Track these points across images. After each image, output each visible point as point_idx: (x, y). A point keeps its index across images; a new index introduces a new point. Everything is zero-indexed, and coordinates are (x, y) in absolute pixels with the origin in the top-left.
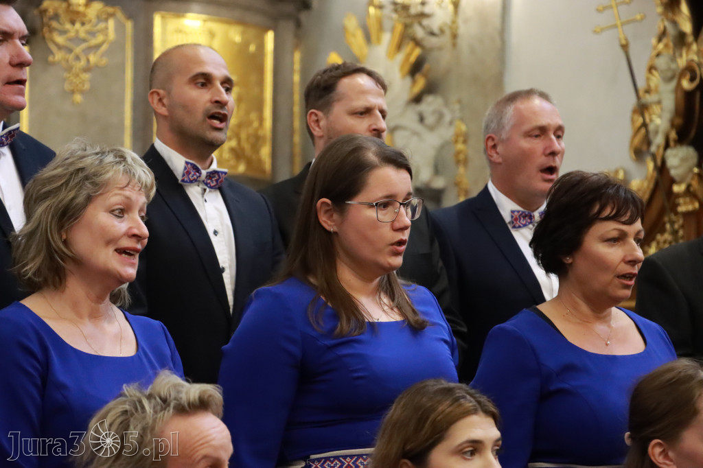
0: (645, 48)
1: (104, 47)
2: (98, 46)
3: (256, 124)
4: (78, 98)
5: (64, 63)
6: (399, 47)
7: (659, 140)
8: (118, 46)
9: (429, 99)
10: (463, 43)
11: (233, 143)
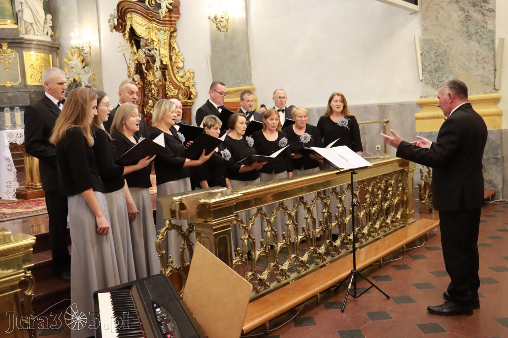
0: (129, 56)
1: (12, 59)
4: (7, 70)
5: (4, 62)
6: (79, 57)
7: (132, 73)
8: (16, 58)
9: (86, 67)
10: (92, 55)
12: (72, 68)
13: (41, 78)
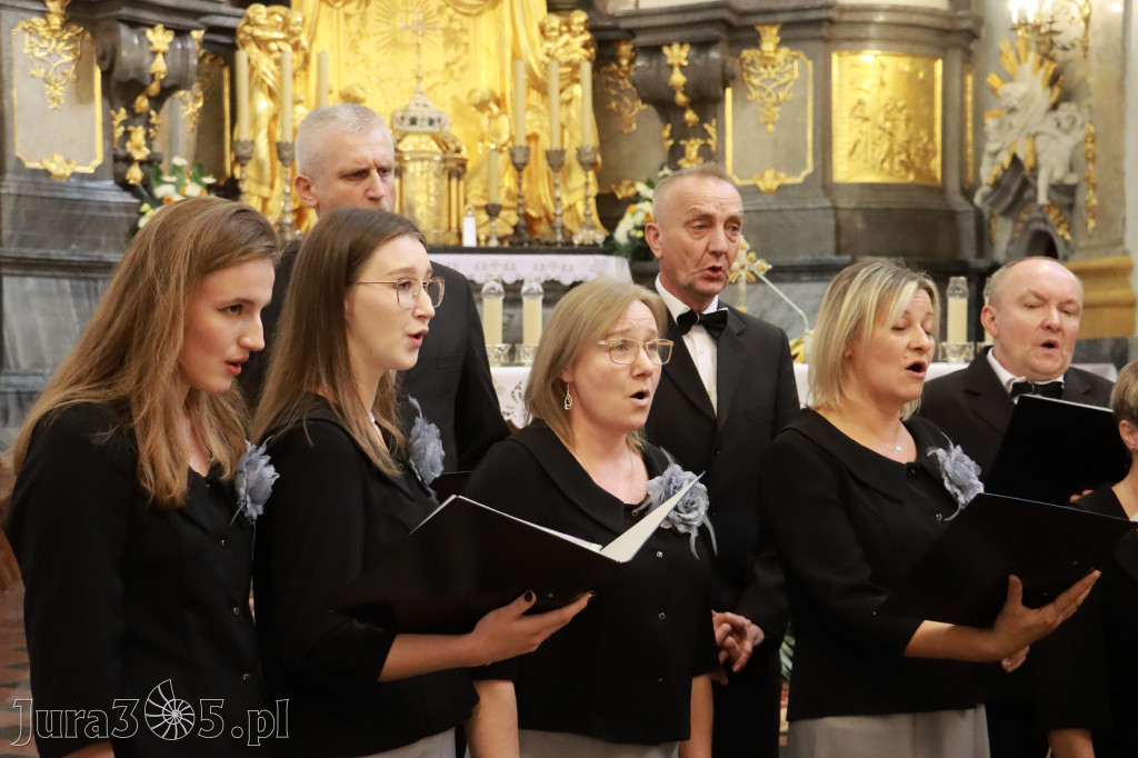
1: (791, 84)
2: (785, 84)
3: (925, 140)
4: (771, 128)
5: (759, 100)
6: (1041, 64)
8: (802, 82)
10: (1093, 52)
11: (903, 157)
12: (1012, 110)
13: (890, 154)
